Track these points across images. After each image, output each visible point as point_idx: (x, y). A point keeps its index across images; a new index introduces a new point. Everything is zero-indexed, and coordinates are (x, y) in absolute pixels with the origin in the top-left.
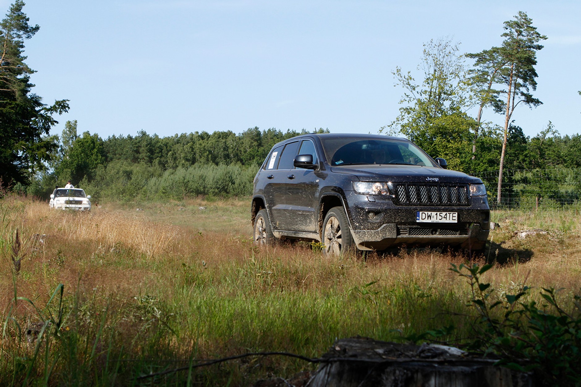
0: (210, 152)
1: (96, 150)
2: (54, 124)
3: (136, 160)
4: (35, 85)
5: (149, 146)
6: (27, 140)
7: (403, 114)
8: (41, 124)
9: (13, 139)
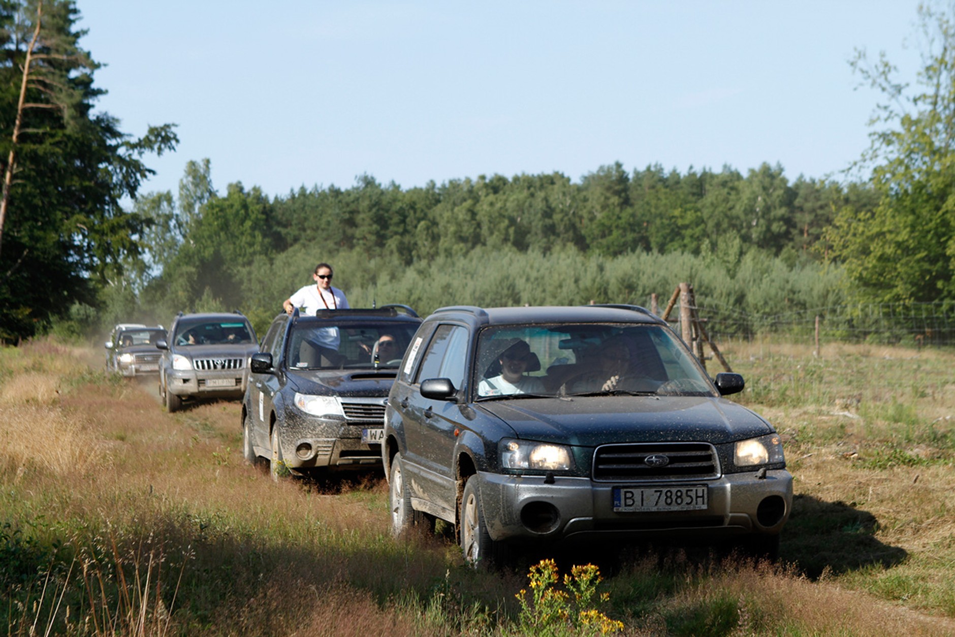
0: (512, 221)
1: (248, 224)
2: (145, 176)
3: (348, 242)
4: (106, 92)
5: (374, 210)
6: (88, 213)
7: (877, 145)
8: (120, 176)
9: (60, 210)
